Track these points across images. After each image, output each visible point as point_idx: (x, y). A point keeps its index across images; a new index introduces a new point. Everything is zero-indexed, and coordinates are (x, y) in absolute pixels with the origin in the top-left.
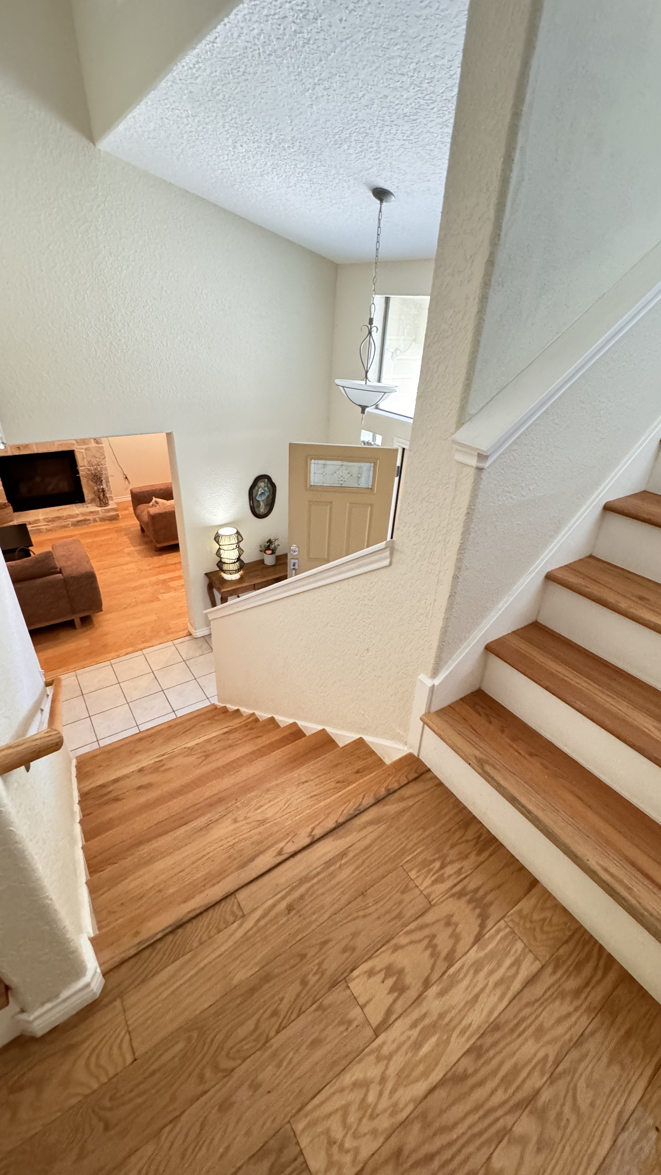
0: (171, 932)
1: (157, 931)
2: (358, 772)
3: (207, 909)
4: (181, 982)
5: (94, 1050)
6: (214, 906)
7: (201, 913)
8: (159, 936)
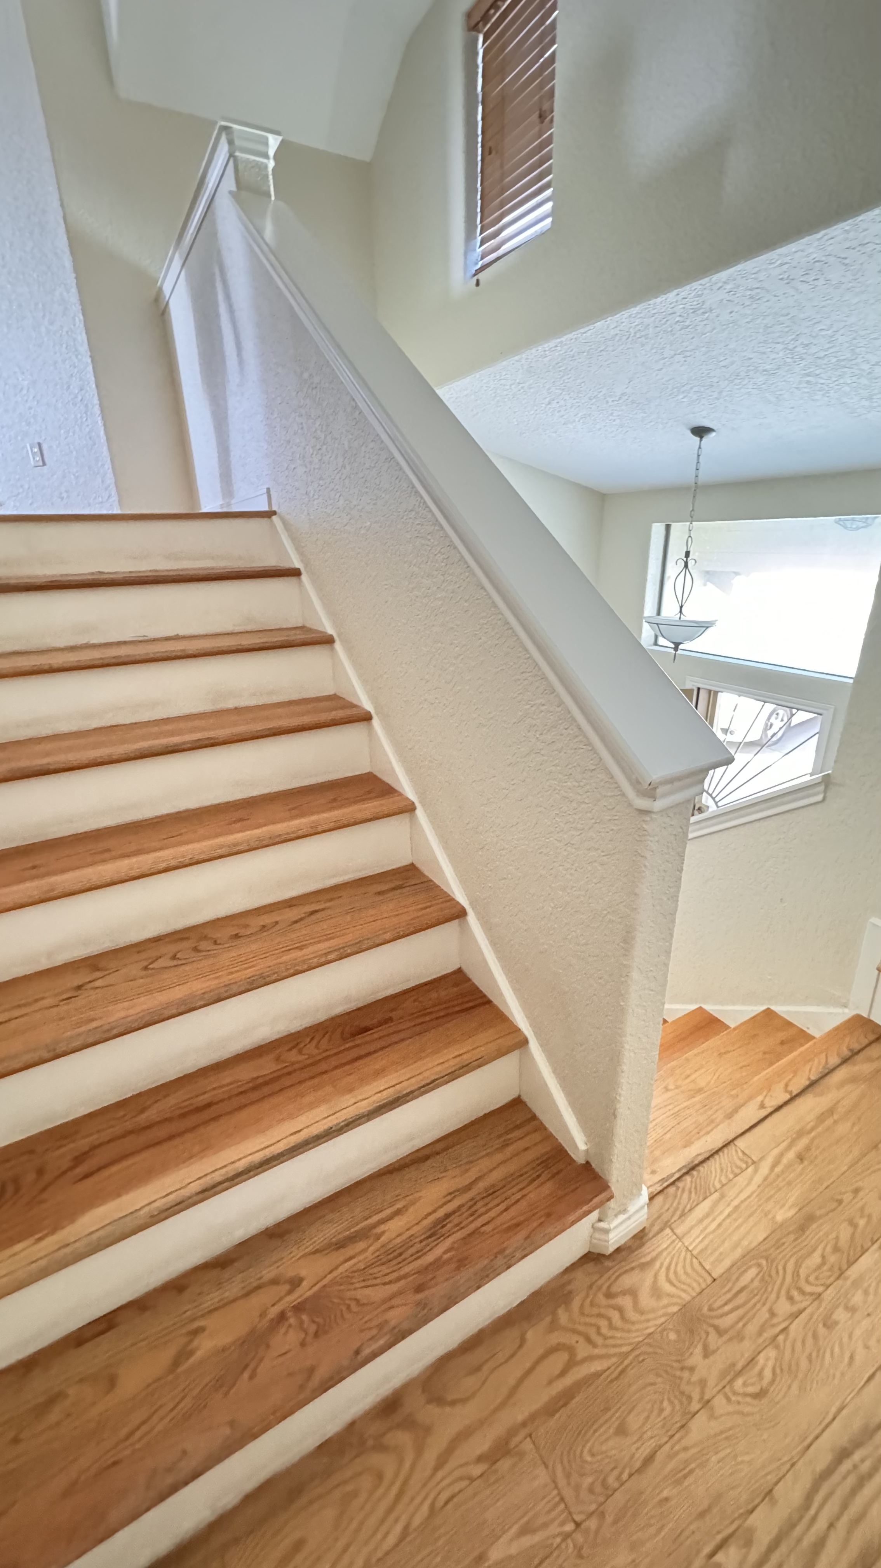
0: (687, 1173)
1: (674, 1171)
2: (782, 1043)
3: (712, 1156)
4: (721, 1217)
5: (668, 1269)
6: (717, 1152)
7: (708, 1158)
8: (677, 1176)
